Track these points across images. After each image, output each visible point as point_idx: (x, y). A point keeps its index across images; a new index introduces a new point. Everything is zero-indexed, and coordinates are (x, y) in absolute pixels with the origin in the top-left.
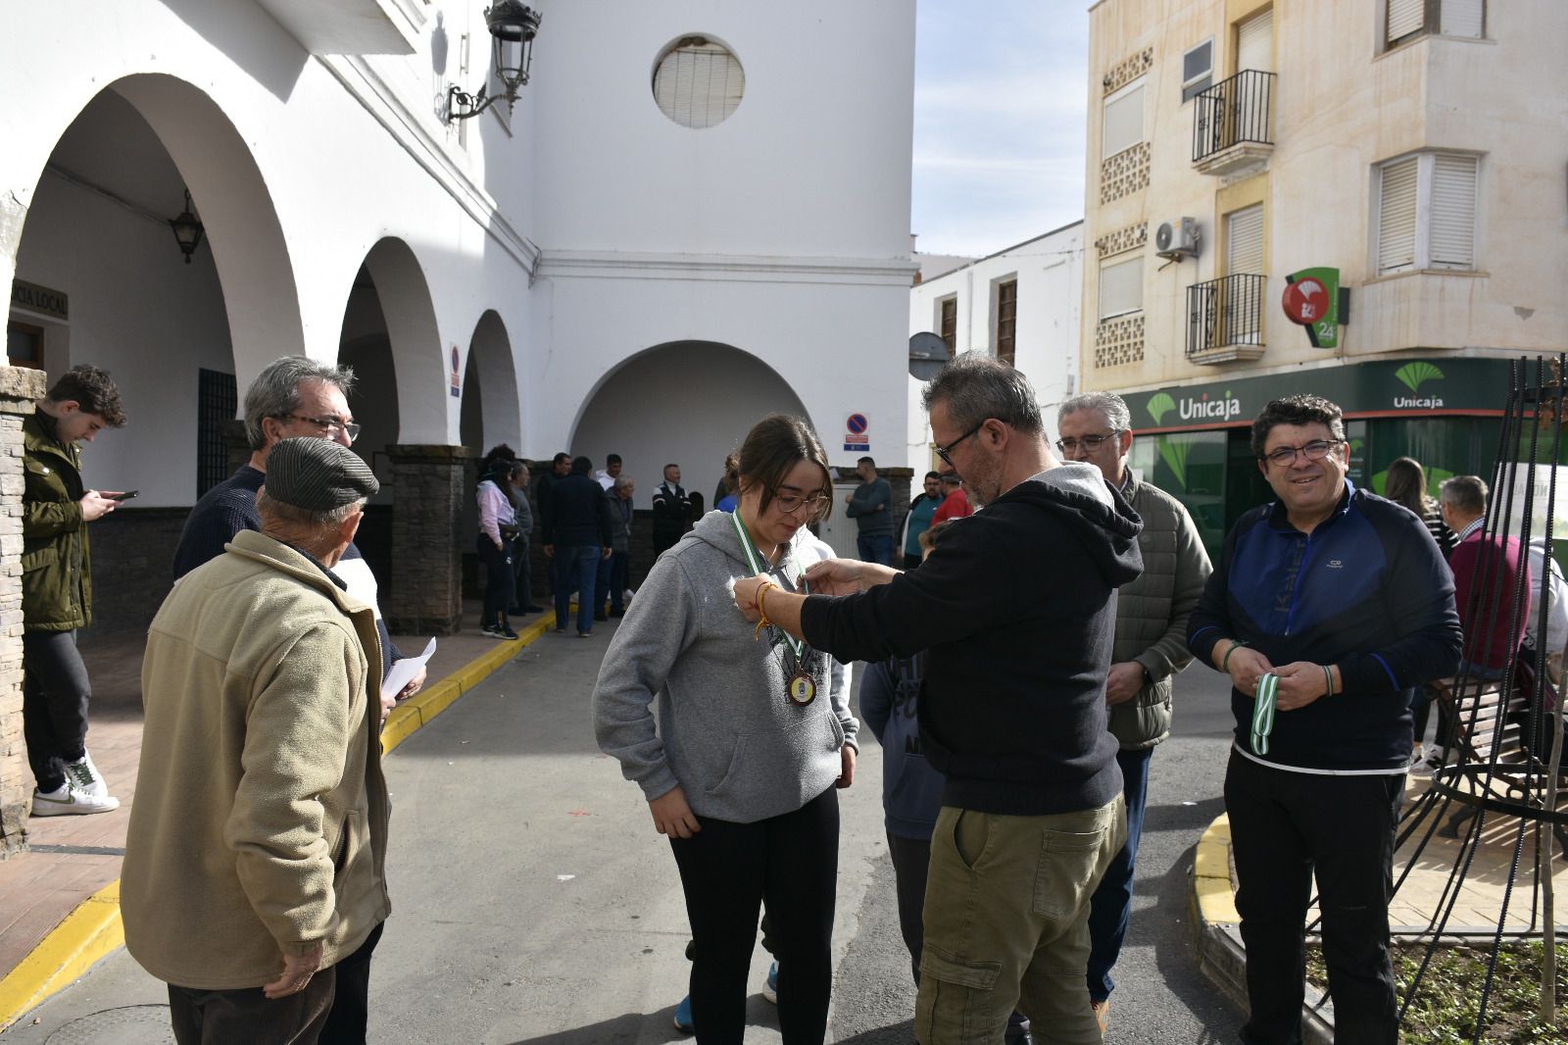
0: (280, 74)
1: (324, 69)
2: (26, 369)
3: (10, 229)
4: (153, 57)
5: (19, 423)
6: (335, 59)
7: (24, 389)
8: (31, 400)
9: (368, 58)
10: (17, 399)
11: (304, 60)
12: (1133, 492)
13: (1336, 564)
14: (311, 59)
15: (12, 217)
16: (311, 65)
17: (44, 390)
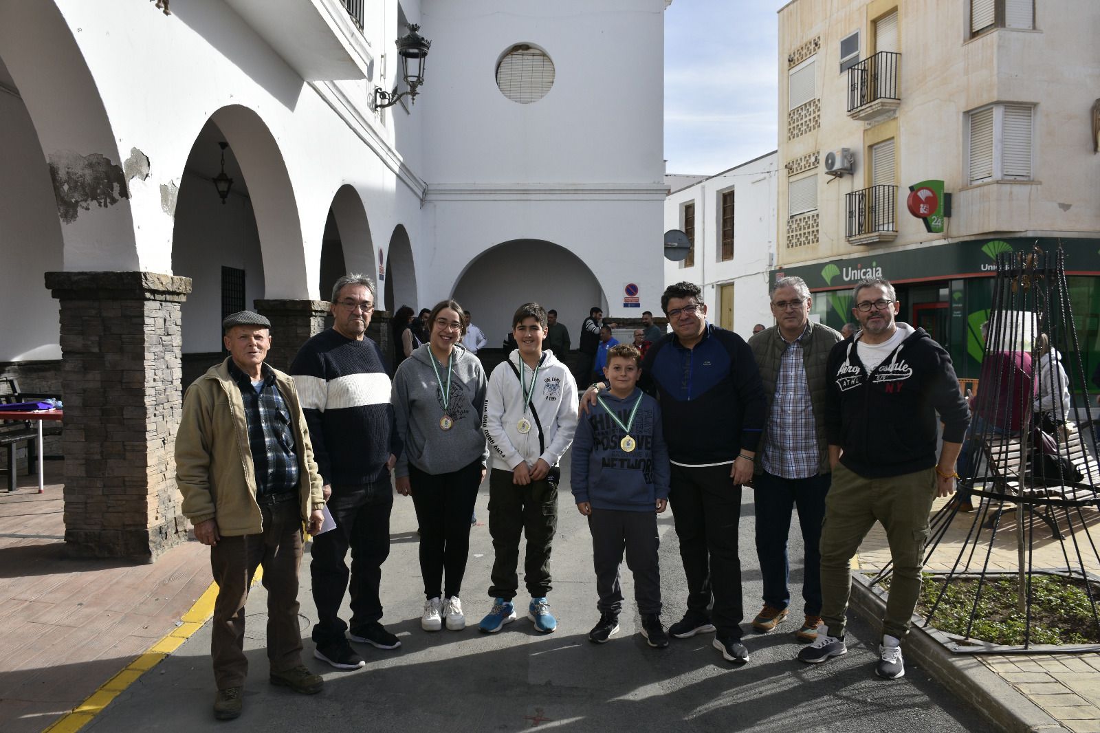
0: (289, 97)
1: (311, 88)
2: (184, 278)
3: (172, 201)
4: (232, 96)
5: (178, 307)
6: (319, 84)
7: (182, 289)
8: (184, 294)
9: (336, 82)
10: (178, 294)
11: (301, 85)
14: (305, 84)
15: (173, 195)
16: (306, 87)
17: (191, 288)
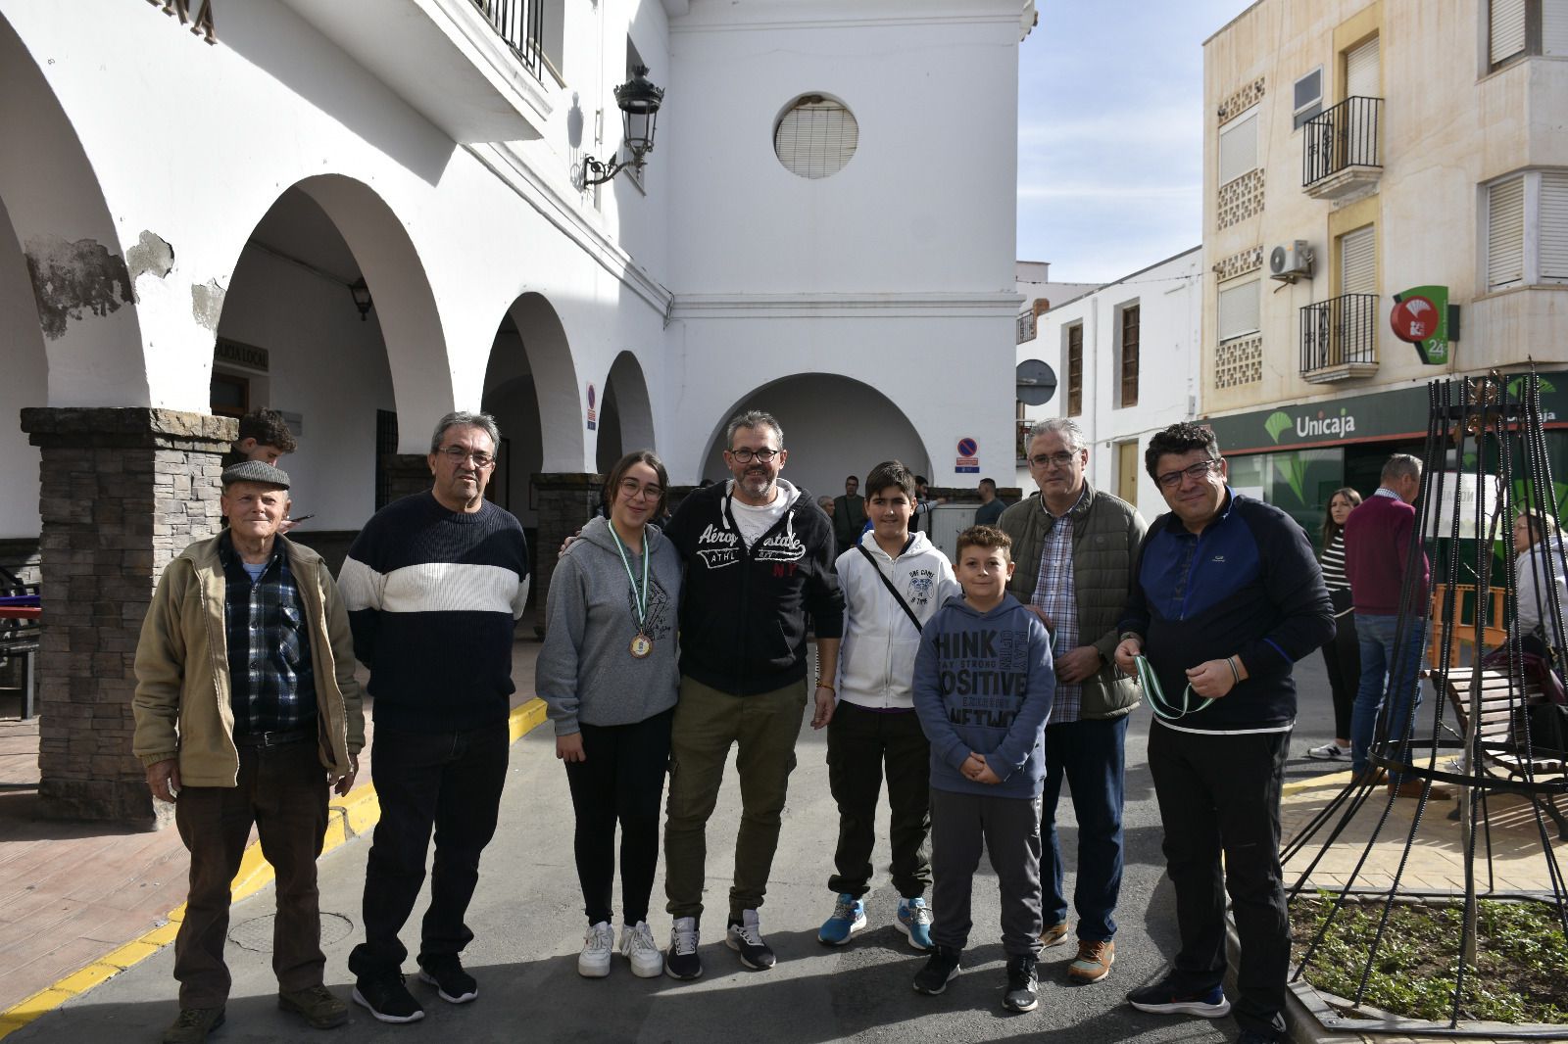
0: (430, 163)
1: (469, 154)
2: (223, 418)
3: (213, 308)
4: (325, 162)
5: (218, 460)
6: (480, 147)
7: (222, 434)
8: (228, 442)
9: (508, 144)
10: (217, 441)
11: (452, 149)
12: (1090, 502)
13: (1220, 559)
14: (458, 148)
15: (214, 299)
16: (458, 152)
17: (237, 433)
